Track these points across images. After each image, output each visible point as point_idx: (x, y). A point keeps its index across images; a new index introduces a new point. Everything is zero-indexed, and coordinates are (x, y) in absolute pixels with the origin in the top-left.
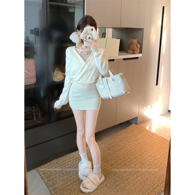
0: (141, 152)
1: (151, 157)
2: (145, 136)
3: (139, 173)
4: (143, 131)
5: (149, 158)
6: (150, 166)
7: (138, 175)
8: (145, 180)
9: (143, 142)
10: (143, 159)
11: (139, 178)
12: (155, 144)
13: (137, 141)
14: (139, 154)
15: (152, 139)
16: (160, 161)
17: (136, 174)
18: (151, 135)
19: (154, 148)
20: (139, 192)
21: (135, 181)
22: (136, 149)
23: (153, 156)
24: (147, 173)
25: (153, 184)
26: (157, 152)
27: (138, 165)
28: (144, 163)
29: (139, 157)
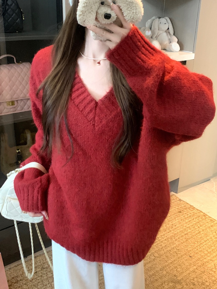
1: (195, 267)
2: (187, 221)
4: (185, 210)
5: (191, 269)
9: (183, 234)
10: (179, 270)
12: (205, 239)
13: (170, 231)
14: (172, 260)
15: (201, 228)
16: (213, 276)
18: (200, 219)
19: (204, 247)
22: (167, 249)
23: (199, 264)
26: (209, 255)
27: (167, 284)
28: (180, 279)
29: (172, 266)
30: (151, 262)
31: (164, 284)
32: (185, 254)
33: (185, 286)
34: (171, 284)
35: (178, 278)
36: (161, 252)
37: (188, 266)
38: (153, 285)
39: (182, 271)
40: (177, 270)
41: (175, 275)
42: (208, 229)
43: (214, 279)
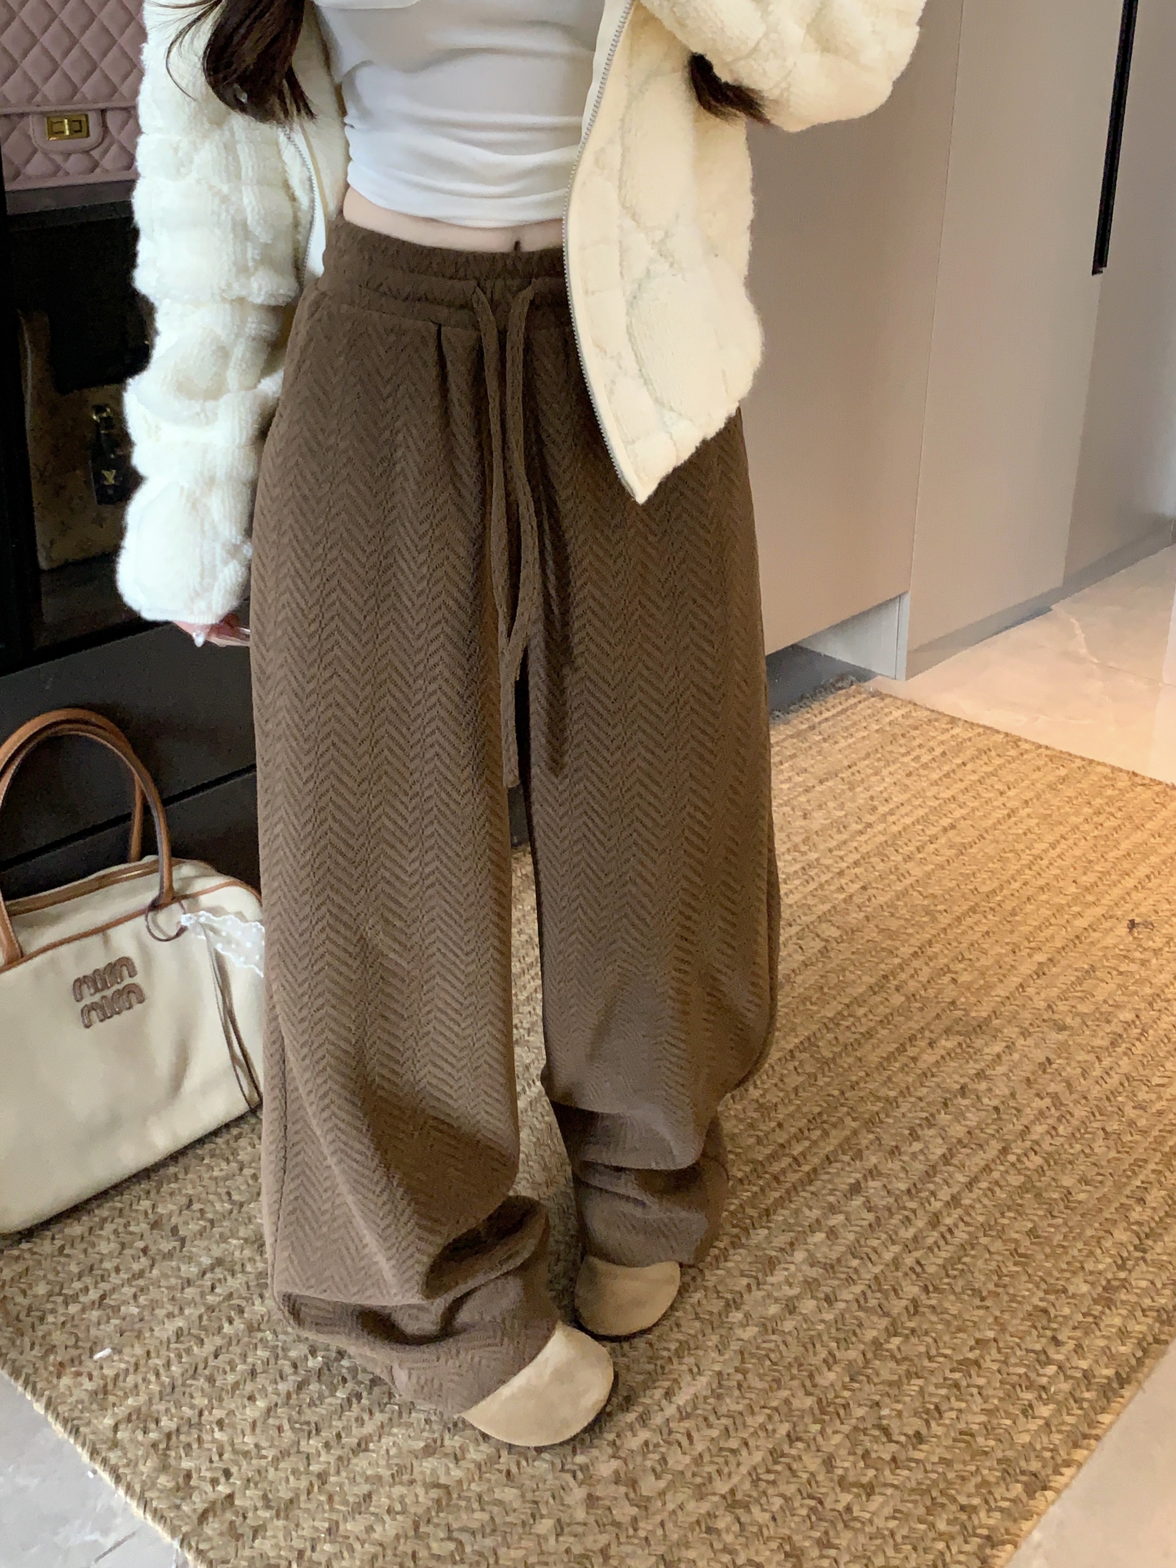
0: (934, 920)
1: (1040, 957)
3: (960, 1116)
5: (1026, 968)
6: (1055, 1037)
7: (958, 1131)
8: (1040, 1171)
9: (932, 831)
10: (964, 977)
11: (979, 1160)
12: (1049, 837)
14: (913, 941)
15: (1011, 794)
16: (1140, 982)
17: (931, 1126)
18: (997, 761)
19: (1055, 871)
20: (1011, 1291)
21: (945, 1194)
22: (874, 903)
23: (1059, 943)
24: (1038, 1103)
25: (1127, 1192)
26: (1090, 898)
27: (931, 1045)
28: (984, 1014)
29: (925, 968)
30: (812, 964)
31: (912, 1046)
32: (973, 910)
33: (1021, 1042)
34: (950, 1044)
35: (973, 1014)
36: (849, 918)
37: (1006, 955)
38: (860, 1060)
39: (982, 982)
40: (954, 981)
41: (953, 1003)
42: (1048, 796)
43: (1148, 991)
